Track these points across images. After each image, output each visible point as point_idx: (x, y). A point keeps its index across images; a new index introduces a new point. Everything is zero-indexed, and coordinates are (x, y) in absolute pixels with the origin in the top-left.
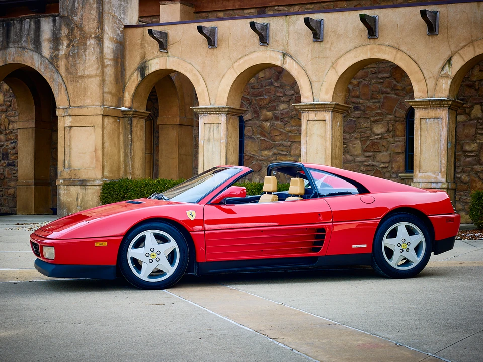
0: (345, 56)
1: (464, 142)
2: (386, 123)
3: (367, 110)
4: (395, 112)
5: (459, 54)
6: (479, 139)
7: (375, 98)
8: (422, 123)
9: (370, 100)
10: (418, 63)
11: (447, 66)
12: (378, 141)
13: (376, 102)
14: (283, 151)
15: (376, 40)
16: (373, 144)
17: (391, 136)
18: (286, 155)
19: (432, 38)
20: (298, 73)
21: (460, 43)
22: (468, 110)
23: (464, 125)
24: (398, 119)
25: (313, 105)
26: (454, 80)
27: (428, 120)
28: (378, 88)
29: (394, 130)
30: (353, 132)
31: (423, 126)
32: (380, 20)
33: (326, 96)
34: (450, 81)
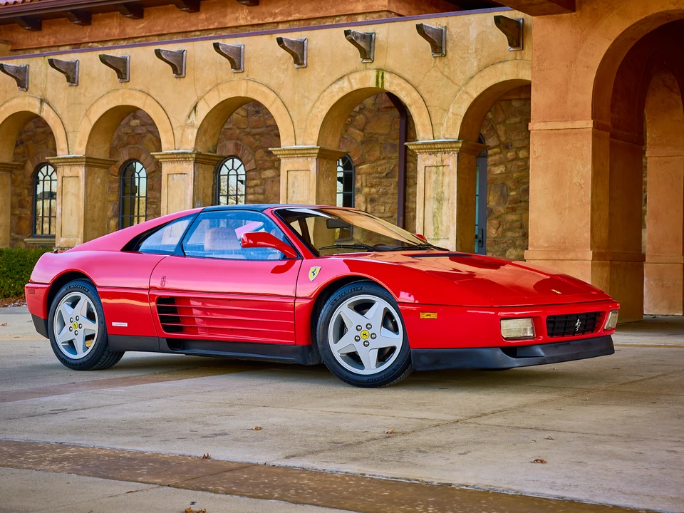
0: (98, 102)
5: (205, 99)
8: (169, 179)
10: (165, 109)
11: (193, 113)
15: (128, 84)
19: (180, 80)
20: (55, 123)
21: (206, 87)
25: (67, 158)
27: (175, 176)
31: (171, 183)
32: (131, 62)
33: (80, 149)
34: (196, 131)
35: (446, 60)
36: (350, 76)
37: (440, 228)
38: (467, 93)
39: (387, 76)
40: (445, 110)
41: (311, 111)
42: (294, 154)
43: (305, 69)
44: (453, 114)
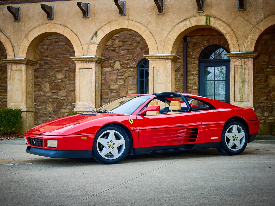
0: (34, 30)
1: (110, 83)
2: (64, 73)
3: (53, 65)
4: (69, 65)
5: (102, 29)
6: (119, 82)
7: (57, 57)
8: (80, 71)
9: (54, 58)
10: (77, 34)
11: (95, 37)
12: (59, 83)
13: (58, 60)
14: (2, 90)
15: (52, 21)
16: (56, 85)
17: (67, 80)
18: (4, 92)
19: (85, 19)
20: (5, 41)
21: (102, 23)
22: (112, 65)
23: (110, 73)
24: (71, 70)
25: (14, 60)
26: (99, 45)
27: (84, 70)
28: (59, 51)
29: (69, 77)
30: (44, 78)
31: (81, 73)
32: (54, 9)
33: (22, 55)
34: (96, 46)
35: (246, 12)
36: (191, 19)
37: (243, 96)
38: (258, 28)
39: (212, 19)
40: (246, 37)
41: (167, 36)
42: (158, 59)
43: (163, 15)
44: (250, 39)
